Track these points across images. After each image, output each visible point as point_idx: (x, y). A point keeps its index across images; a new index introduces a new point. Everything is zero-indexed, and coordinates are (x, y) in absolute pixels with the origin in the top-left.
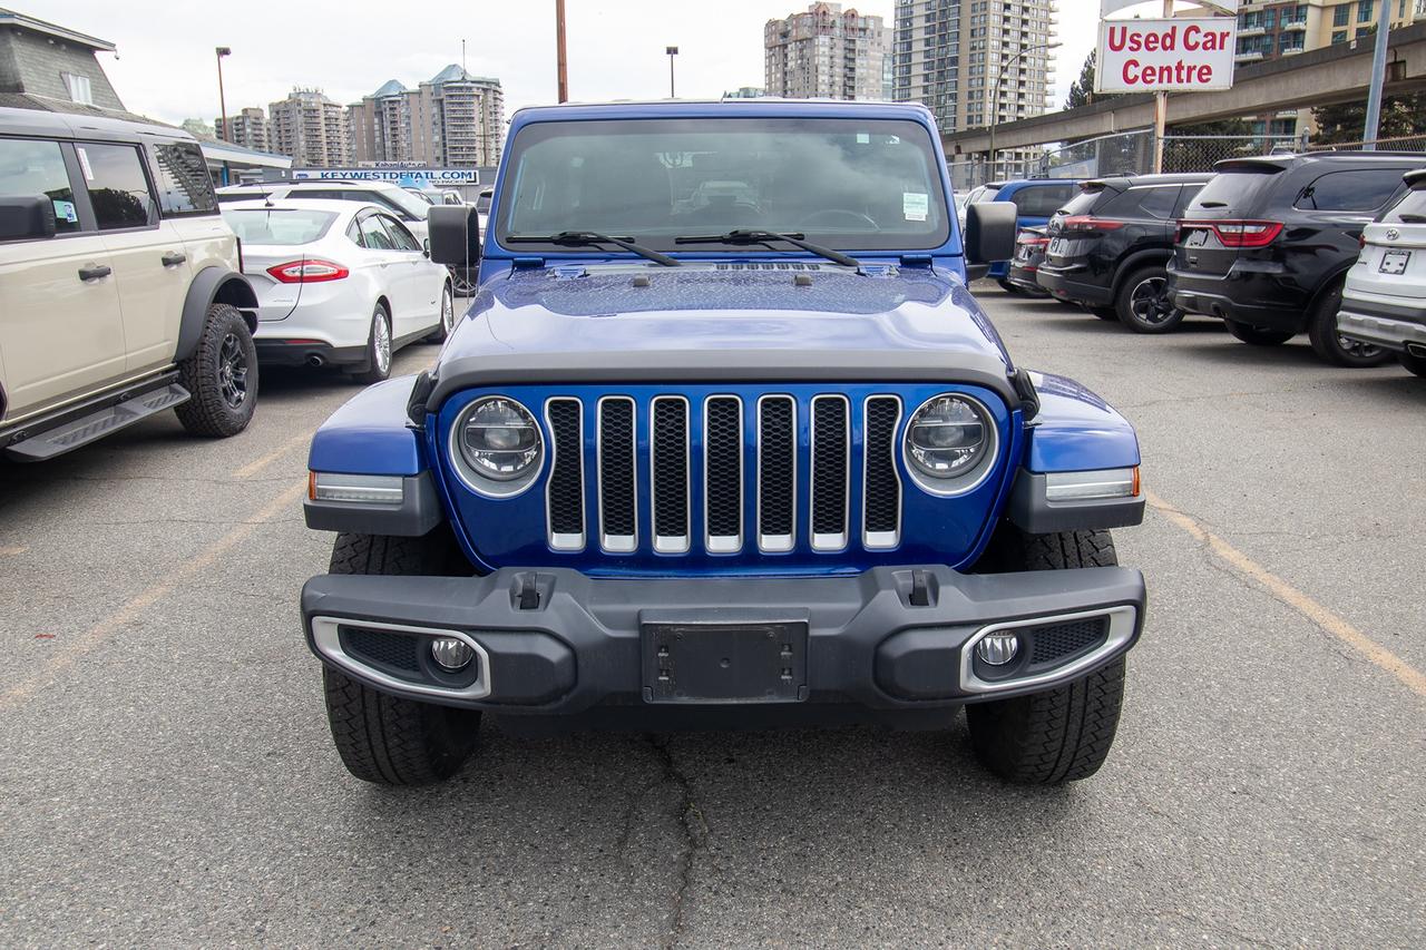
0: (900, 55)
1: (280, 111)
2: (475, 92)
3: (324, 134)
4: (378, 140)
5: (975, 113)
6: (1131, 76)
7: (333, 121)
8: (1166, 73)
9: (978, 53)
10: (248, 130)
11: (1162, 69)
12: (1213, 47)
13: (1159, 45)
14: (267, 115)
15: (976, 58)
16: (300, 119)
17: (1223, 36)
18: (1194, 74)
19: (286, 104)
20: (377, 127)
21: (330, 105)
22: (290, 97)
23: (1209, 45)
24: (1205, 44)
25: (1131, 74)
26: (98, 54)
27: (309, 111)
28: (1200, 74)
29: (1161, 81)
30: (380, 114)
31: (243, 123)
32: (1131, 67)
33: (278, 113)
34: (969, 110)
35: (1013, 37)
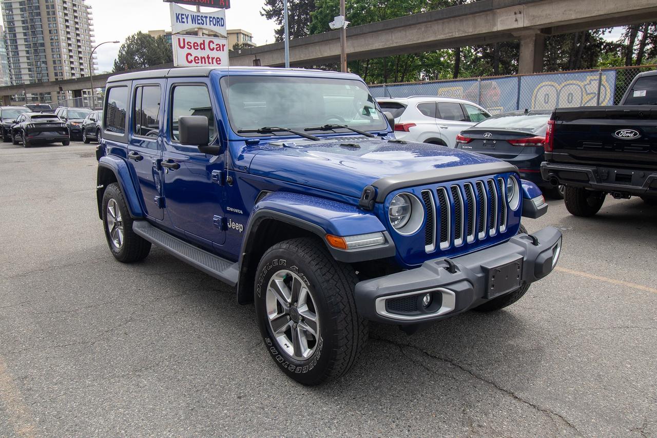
0: (10, 40)
5: (58, 71)
6: (190, 60)
8: (203, 59)
9: (55, 43)
11: (202, 58)
12: (220, 50)
13: (199, 47)
15: (54, 44)
17: (223, 46)
18: (214, 60)
23: (218, 49)
24: (217, 48)
25: (190, 58)
28: (217, 61)
29: (202, 63)
32: (189, 56)
34: (55, 70)
35: (72, 35)
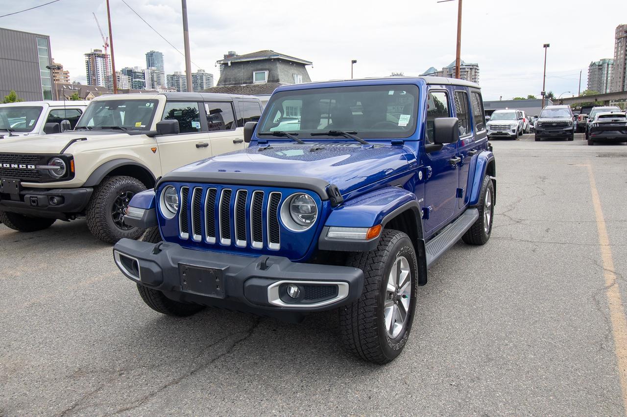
2: (467, 70)
26: (306, 66)
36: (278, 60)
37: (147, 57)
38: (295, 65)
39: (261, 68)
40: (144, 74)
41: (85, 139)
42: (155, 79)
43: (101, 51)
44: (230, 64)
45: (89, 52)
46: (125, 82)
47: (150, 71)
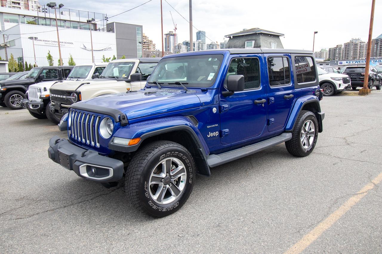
1: (347, 45)
3: (359, 50)
4: (375, 51)
7: (362, 47)
10: (337, 51)
14: (343, 47)
16: (352, 47)
19: (349, 43)
20: (375, 47)
21: (362, 42)
22: (350, 41)
26: (280, 37)
27: (355, 44)
30: (377, 44)
31: (336, 49)
33: (346, 46)
36: (261, 34)
37: (197, 34)
38: (272, 36)
39: (250, 39)
40: (194, 44)
41: (89, 83)
42: (200, 47)
43: (173, 32)
44: (232, 38)
45: (167, 33)
46: (184, 49)
47: (198, 42)
